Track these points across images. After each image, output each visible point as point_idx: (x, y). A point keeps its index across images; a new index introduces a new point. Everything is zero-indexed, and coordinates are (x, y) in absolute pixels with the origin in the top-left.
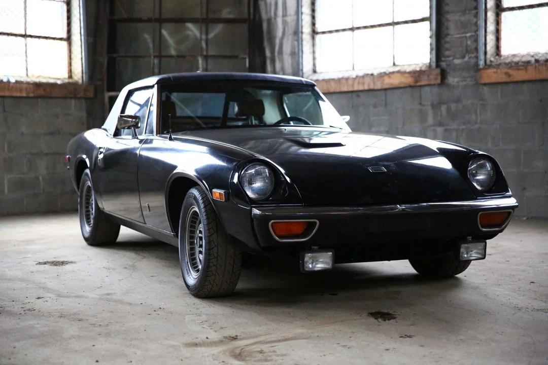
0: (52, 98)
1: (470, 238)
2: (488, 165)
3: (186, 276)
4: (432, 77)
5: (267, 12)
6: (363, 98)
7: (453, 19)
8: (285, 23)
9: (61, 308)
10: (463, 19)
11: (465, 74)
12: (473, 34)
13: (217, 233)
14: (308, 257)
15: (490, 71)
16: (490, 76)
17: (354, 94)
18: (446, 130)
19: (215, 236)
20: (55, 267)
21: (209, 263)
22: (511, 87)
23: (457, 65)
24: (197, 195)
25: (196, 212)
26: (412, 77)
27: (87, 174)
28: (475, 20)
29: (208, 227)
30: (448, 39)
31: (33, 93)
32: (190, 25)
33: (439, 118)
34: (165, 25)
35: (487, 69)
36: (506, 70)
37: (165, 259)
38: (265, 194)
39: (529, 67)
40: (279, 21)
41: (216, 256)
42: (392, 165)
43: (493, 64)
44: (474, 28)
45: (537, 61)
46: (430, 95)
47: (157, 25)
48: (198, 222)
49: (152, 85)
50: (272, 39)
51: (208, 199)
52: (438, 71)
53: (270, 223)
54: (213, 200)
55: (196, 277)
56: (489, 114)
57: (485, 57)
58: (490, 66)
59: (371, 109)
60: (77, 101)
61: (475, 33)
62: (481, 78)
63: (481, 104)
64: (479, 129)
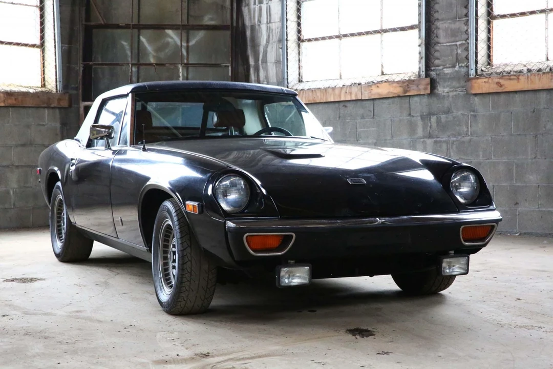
0: (24, 107)
1: (452, 252)
2: (472, 178)
3: (159, 292)
4: (421, 87)
5: (250, 18)
6: (351, 108)
7: (442, 27)
8: (269, 29)
9: (27, 325)
10: (453, 26)
11: (455, 84)
12: (464, 42)
13: (190, 247)
14: (284, 271)
15: (481, 81)
16: (481, 86)
17: (342, 104)
18: (436, 142)
19: (189, 250)
20: (23, 284)
21: (182, 278)
22: (503, 97)
23: (447, 73)
24: (170, 208)
25: (169, 225)
26: (400, 86)
27: (58, 187)
28: (466, 28)
29: (182, 240)
30: (437, 48)
31: (4, 101)
32: (170, 32)
33: (428, 129)
34: (143, 32)
35: (478, 78)
36: (497, 81)
37: (139, 276)
38: (240, 206)
39: (520, 77)
40: (264, 27)
41: (189, 270)
42: (373, 177)
43: (484, 73)
44: (465, 36)
45: (529, 71)
46: (419, 105)
47: (136, 31)
48: (171, 236)
49: (126, 93)
50: (255, 46)
51: (181, 212)
52: (428, 80)
53: (245, 236)
54: (187, 213)
55: (169, 293)
56: (480, 126)
57: (476, 66)
58: (481, 75)
59: (359, 120)
60: (51, 111)
61: (466, 41)
62: (472, 87)
63: (471, 115)
64: (470, 141)
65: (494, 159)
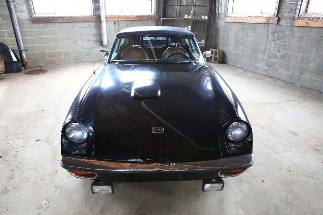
4: (274, 21)
6: (247, 26)
11: (288, 21)
12: (296, 2)
15: (300, 21)
16: (299, 23)
17: (244, 24)
18: (275, 44)
22: (307, 29)
23: (286, 16)
26: (266, 19)
30: (284, 4)
33: (274, 38)
35: (298, 19)
36: (306, 21)
39: (318, 21)
43: (302, 17)
46: (272, 28)
52: (277, 18)
56: (295, 39)
57: (299, 13)
58: (300, 18)
59: (249, 31)
60: (152, 21)
61: (297, 2)
62: (294, 23)
63: (292, 35)
64: (289, 45)
65: (297, 54)
